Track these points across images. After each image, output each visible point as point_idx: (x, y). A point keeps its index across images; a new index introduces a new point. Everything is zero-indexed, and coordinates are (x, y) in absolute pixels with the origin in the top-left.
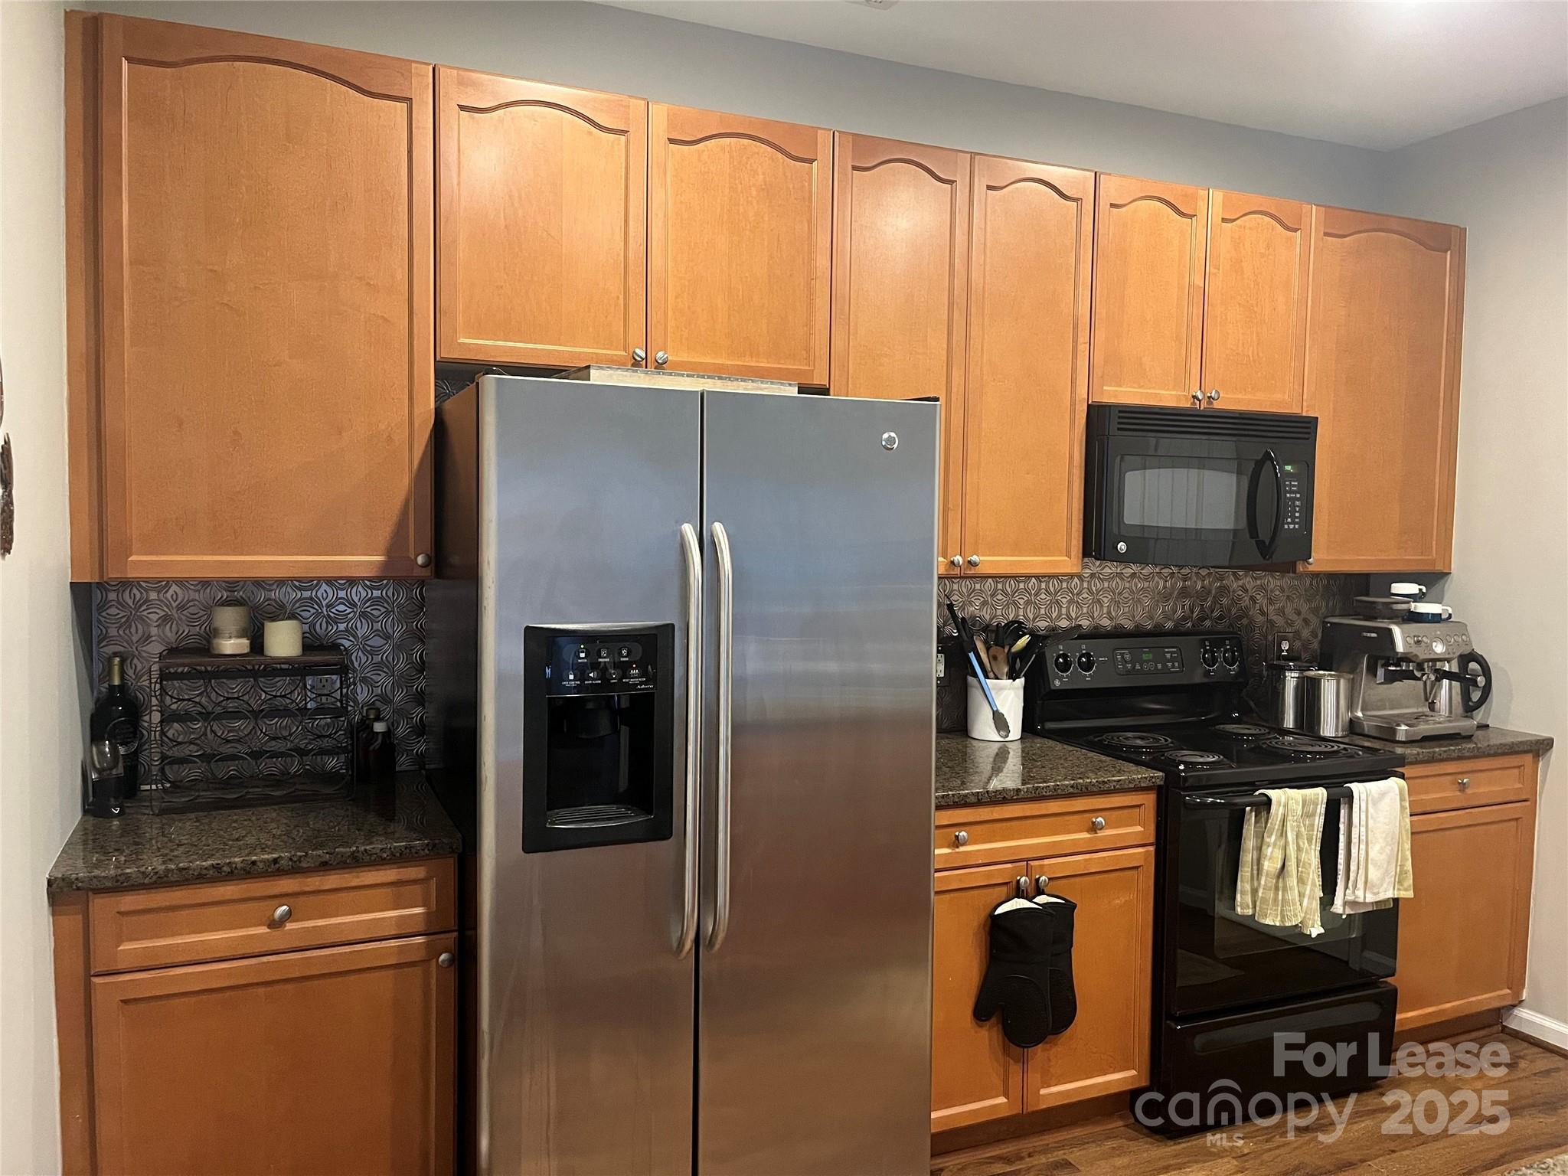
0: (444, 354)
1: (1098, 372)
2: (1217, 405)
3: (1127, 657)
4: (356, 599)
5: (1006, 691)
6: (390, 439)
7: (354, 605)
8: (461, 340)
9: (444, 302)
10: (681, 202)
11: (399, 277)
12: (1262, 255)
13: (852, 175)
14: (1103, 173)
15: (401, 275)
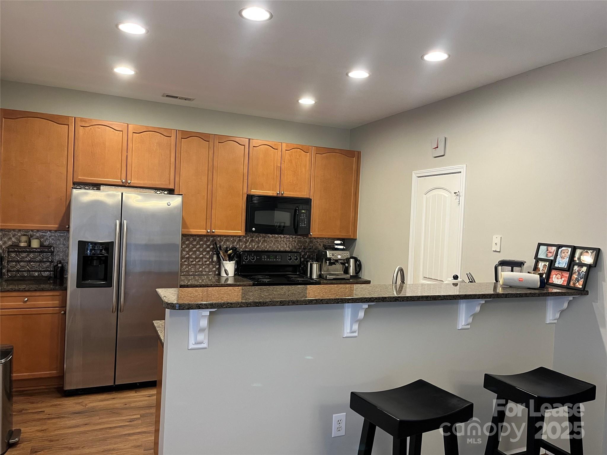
0: (75, 181)
1: (249, 187)
2: (284, 195)
3: (266, 257)
4: (57, 236)
5: (228, 264)
6: (61, 199)
7: (56, 237)
8: (79, 178)
9: (75, 169)
10: (136, 147)
11: (64, 163)
12: (298, 159)
13: (181, 140)
14: (250, 139)
15: (65, 163)
